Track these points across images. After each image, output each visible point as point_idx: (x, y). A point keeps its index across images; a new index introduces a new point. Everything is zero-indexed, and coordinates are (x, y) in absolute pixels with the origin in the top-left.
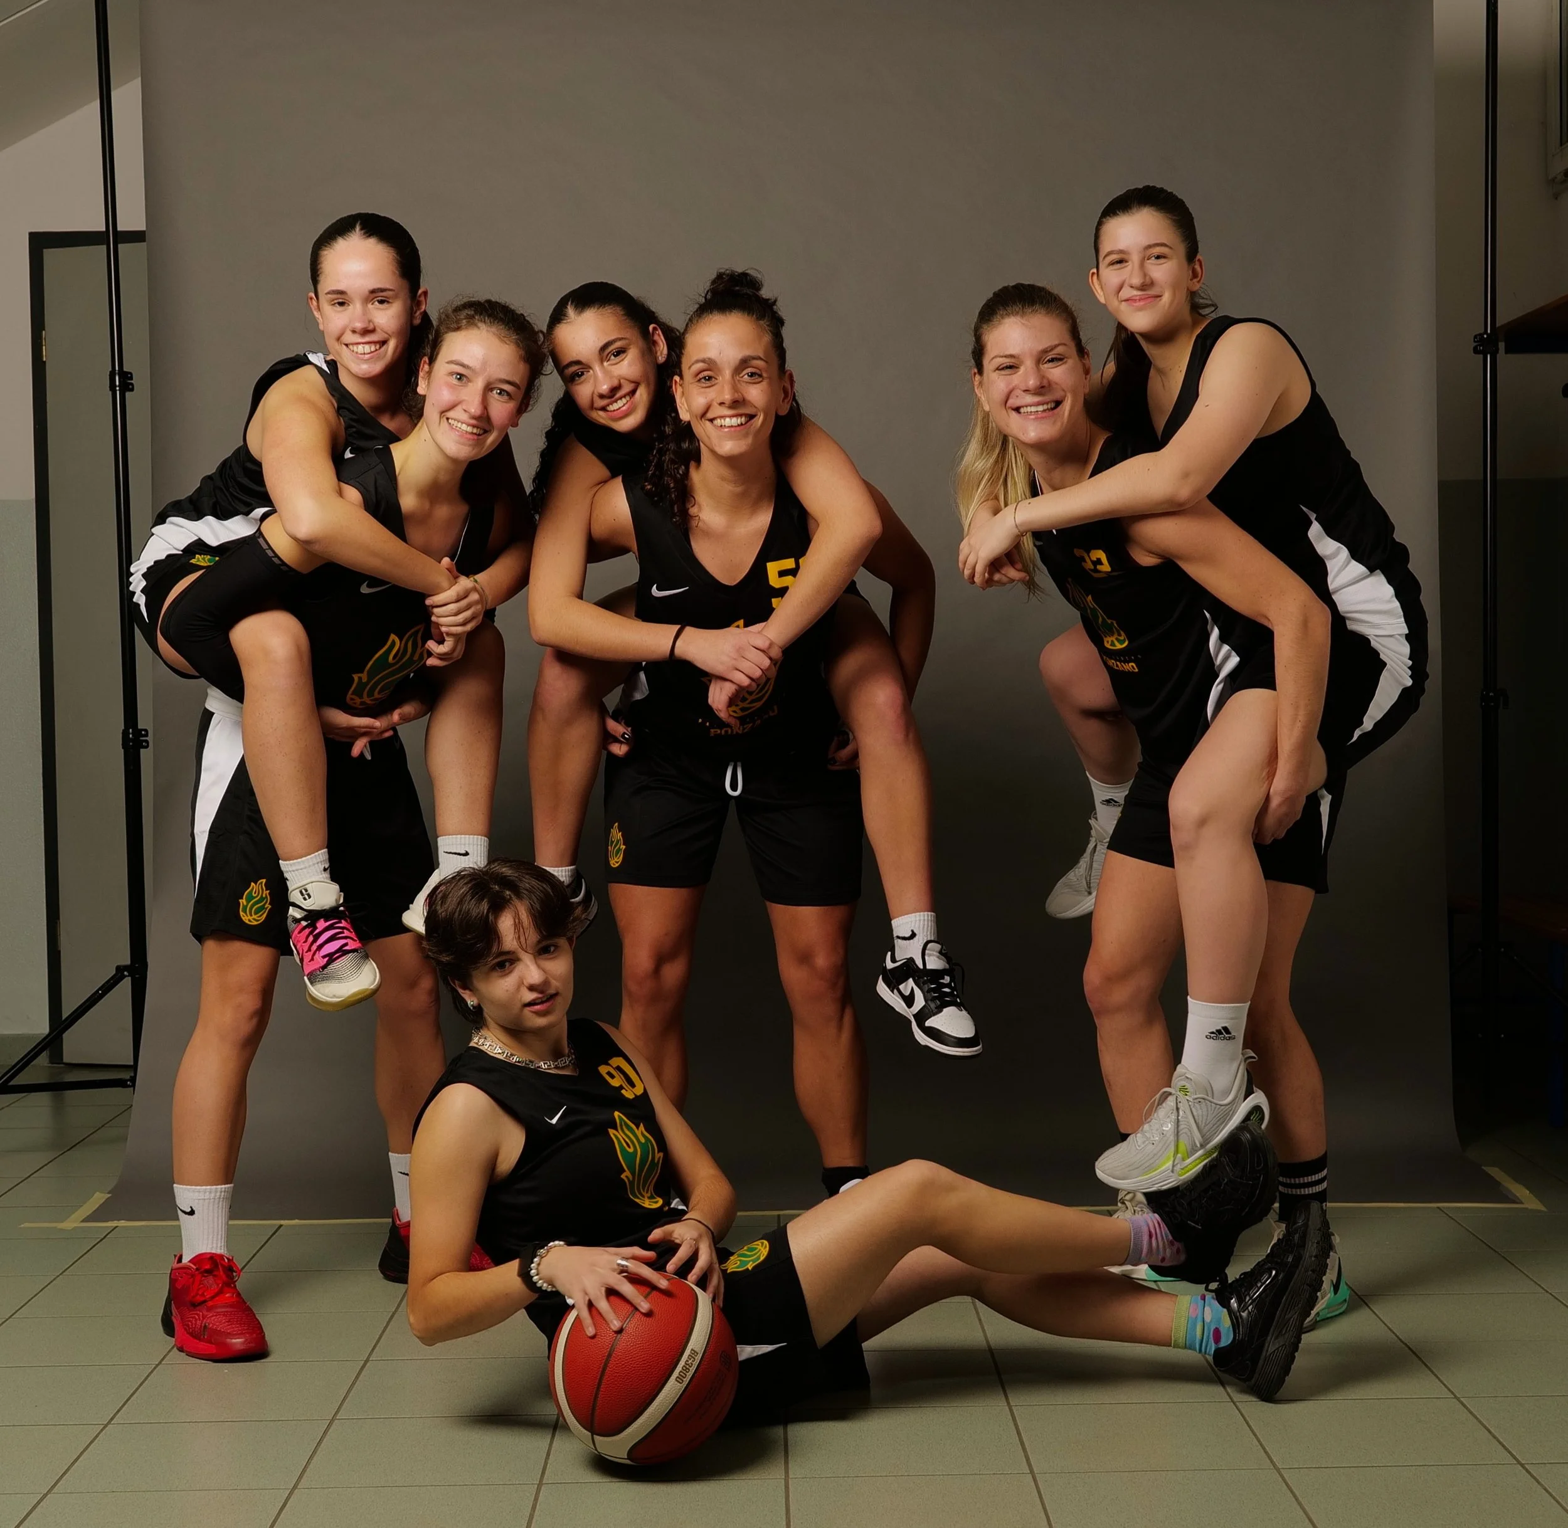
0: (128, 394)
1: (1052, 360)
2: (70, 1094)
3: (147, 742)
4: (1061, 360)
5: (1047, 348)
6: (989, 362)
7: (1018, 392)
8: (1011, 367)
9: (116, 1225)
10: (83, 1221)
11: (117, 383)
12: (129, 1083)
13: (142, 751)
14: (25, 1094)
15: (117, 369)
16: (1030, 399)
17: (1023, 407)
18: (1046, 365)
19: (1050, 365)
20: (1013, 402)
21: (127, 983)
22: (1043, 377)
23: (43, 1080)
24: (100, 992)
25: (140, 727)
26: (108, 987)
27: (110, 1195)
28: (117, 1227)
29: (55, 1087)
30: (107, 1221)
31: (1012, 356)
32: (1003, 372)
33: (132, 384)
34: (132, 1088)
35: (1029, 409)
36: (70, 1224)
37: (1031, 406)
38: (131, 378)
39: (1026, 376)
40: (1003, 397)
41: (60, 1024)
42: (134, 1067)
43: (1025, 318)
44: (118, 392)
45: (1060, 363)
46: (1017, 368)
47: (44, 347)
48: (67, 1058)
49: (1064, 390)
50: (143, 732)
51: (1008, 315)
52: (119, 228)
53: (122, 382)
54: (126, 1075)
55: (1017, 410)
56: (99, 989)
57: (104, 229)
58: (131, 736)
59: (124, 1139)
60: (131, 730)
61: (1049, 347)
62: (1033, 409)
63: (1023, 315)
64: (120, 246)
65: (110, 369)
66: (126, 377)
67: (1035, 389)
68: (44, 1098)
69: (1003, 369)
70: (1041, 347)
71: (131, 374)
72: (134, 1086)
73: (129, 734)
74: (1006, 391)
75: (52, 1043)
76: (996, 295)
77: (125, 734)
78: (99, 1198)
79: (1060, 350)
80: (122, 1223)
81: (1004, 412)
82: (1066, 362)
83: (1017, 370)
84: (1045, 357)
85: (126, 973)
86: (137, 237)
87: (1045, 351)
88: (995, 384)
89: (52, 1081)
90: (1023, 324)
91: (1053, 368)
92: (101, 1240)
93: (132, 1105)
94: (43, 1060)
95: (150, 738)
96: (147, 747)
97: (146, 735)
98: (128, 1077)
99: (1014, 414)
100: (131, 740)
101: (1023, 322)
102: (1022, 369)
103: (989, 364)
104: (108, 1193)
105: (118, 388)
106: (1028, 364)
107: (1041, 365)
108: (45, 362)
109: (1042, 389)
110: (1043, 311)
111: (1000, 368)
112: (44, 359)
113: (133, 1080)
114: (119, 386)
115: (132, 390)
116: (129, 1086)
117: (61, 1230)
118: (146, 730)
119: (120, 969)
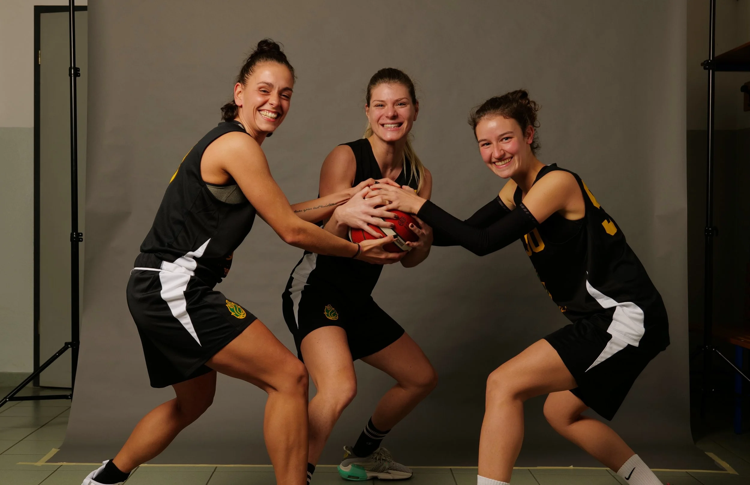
0: (77, 78)
1: (401, 104)
2: (42, 401)
3: (82, 239)
4: (404, 104)
5: (398, 99)
6: (372, 103)
7: (384, 117)
8: (382, 106)
9: (62, 464)
10: (47, 462)
11: (73, 73)
12: (69, 397)
13: (80, 243)
14: (21, 401)
15: (73, 66)
16: (389, 121)
17: (385, 124)
18: (397, 107)
19: (399, 106)
20: (381, 121)
21: (70, 350)
22: (395, 111)
23: (30, 394)
24: (57, 354)
25: (79, 232)
26: (61, 352)
27: (59, 450)
28: (62, 465)
29: (36, 398)
30: (57, 462)
31: (382, 101)
32: (377, 108)
33: (79, 74)
34: (71, 400)
35: (388, 126)
36: (39, 464)
37: (389, 124)
38: (79, 71)
39: (388, 111)
40: (377, 118)
41: (38, 368)
42: (72, 389)
43: (390, 85)
44: (73, 77)
45: (404, 106)
46: (384, 106)
47: (40, 58)
48: (42, 383)
49: (404, 119)
50: (80, 234)
51: (382, 82)
52: (75, 4)
53: (75, 72)
54: (68, 393)
55: (383, 125)
56: (57, 353)
57: (68, 4)
58: (75, 236)
59: (67, 423)
60: (75, 233)
61: (399, 99)
62: (390, 126)
63: (389, 83)
64: (76, 12)
65: (70, 66)
66: (77, 70)
67: (391, 117)
68: (30, 403)
69: (378, 106)
70: (396, 98)
71: (79, 68)
72: (71, 398)
73: (74, 235)
74: (379, 116)
75: (35, 377)
76: (379, 72)
77: (72, 234)
78: (54, 451)
79: (404, 100)
80: (65, 464)
81: (377, 125)
82: (406, 106)
83: (384, 107)
84: (397, 103)
85: (69, 346)
86: (83, 8)
87: (397, 101)
88: (375, 112)
89: (34, 395)
90: (389, 87)
91: (400, 108)
92: (54, 472)
93: (70, 407)
94: (30, 385)
95: (83, 237)
96: (82, 241)
97: (82, 236)
98: (69, 394)
99: (381, 127)
100: (75, 238)
101: (389, 86)
102: (386, 107)
103: (372, 104)
104: (59, 449)
105: (73, 75)
106: (389, 105)
107: (395, 106)
108: (40, 65)
109: (395, 117)
110: (399, 82)
111: (377, 105)
112: (40, 63)
113: (71, 395)
114: (73, 74)
115: (79, 76)
116: (69, 399)
117: (36, 466)
118: (82, 234)
119: (67, 344)
